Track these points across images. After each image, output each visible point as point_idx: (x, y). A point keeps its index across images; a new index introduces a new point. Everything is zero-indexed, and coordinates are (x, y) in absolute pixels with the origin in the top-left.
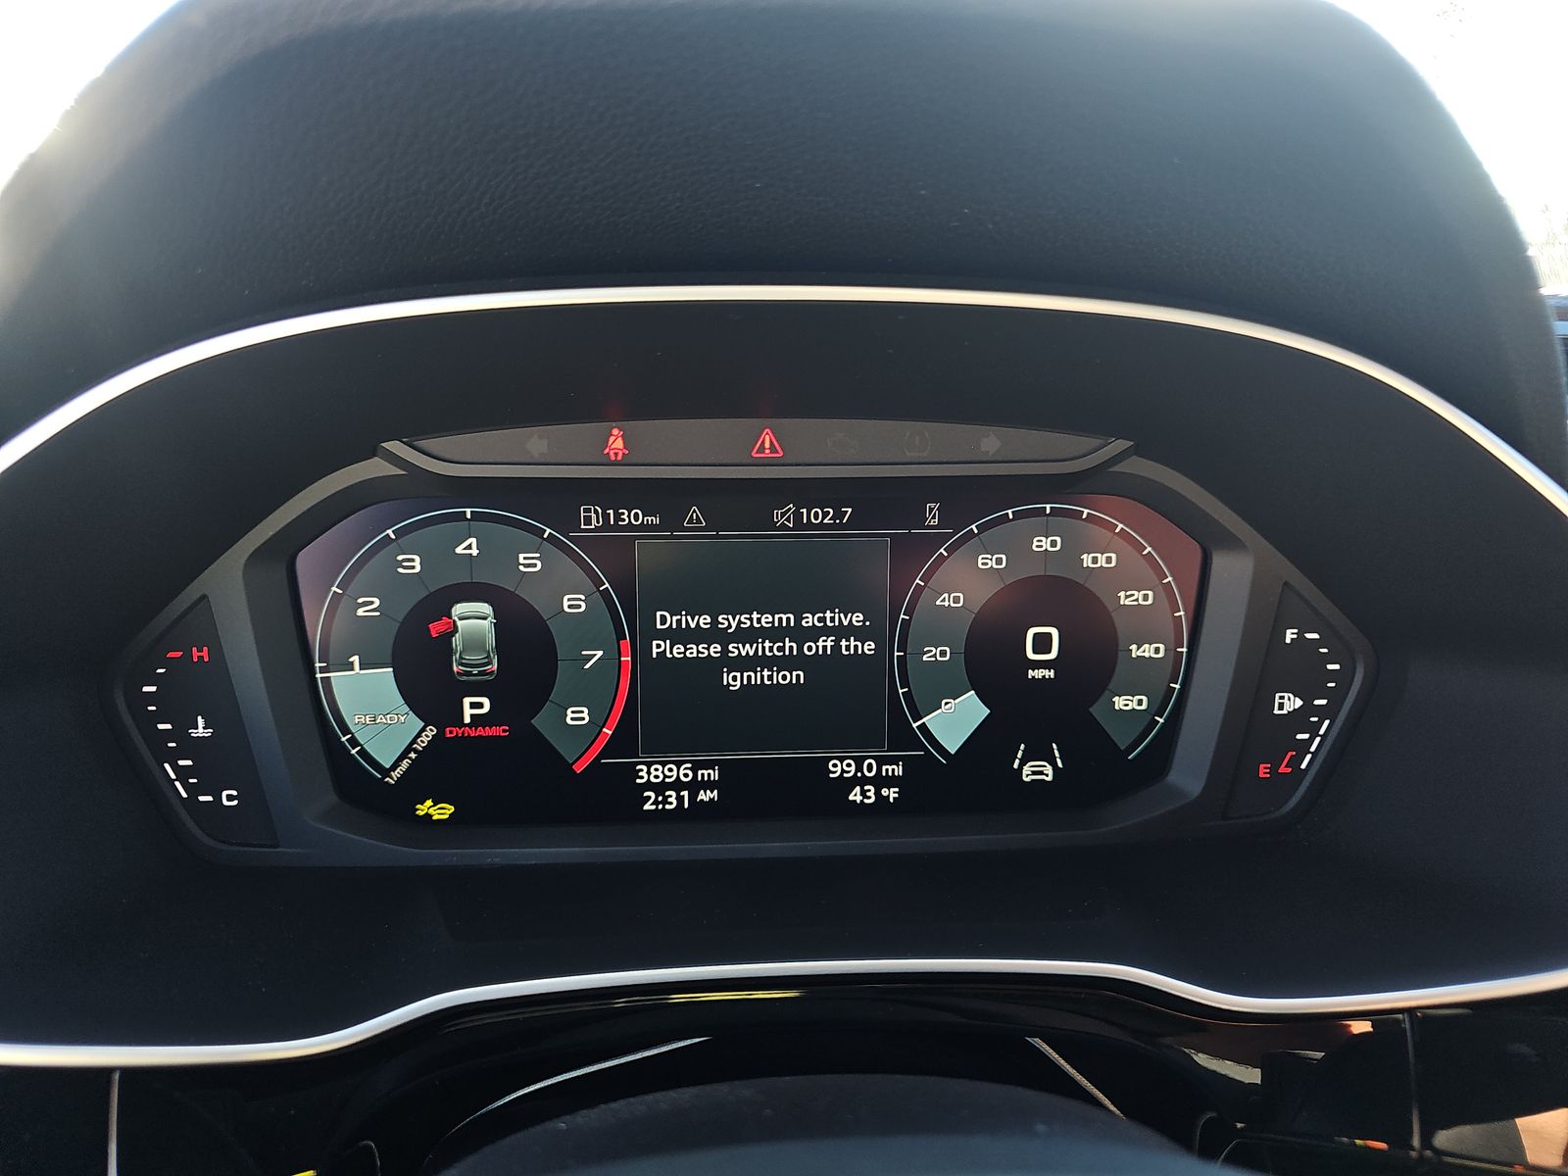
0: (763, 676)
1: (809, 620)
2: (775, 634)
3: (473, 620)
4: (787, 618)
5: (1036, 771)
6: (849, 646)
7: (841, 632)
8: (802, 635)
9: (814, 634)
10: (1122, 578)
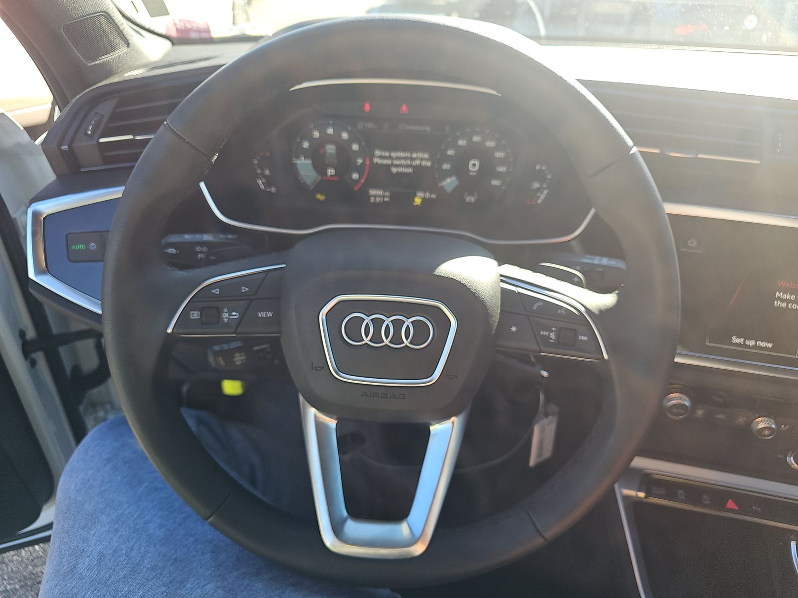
0: (401, 170)
1: (414, 156)
2: (406, 158)
3: (331, 149)
4: (408, 155)
5: (470, 199)
6: (424, 163)
7: (422, 159)
8: (412, 159)
9: (415, 159)
10: (497, 148)
